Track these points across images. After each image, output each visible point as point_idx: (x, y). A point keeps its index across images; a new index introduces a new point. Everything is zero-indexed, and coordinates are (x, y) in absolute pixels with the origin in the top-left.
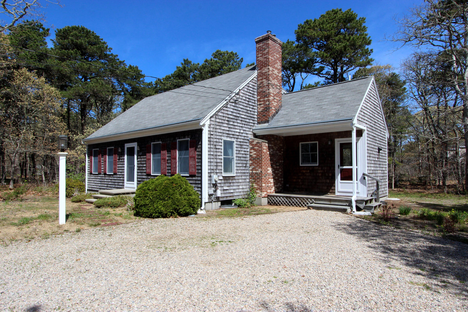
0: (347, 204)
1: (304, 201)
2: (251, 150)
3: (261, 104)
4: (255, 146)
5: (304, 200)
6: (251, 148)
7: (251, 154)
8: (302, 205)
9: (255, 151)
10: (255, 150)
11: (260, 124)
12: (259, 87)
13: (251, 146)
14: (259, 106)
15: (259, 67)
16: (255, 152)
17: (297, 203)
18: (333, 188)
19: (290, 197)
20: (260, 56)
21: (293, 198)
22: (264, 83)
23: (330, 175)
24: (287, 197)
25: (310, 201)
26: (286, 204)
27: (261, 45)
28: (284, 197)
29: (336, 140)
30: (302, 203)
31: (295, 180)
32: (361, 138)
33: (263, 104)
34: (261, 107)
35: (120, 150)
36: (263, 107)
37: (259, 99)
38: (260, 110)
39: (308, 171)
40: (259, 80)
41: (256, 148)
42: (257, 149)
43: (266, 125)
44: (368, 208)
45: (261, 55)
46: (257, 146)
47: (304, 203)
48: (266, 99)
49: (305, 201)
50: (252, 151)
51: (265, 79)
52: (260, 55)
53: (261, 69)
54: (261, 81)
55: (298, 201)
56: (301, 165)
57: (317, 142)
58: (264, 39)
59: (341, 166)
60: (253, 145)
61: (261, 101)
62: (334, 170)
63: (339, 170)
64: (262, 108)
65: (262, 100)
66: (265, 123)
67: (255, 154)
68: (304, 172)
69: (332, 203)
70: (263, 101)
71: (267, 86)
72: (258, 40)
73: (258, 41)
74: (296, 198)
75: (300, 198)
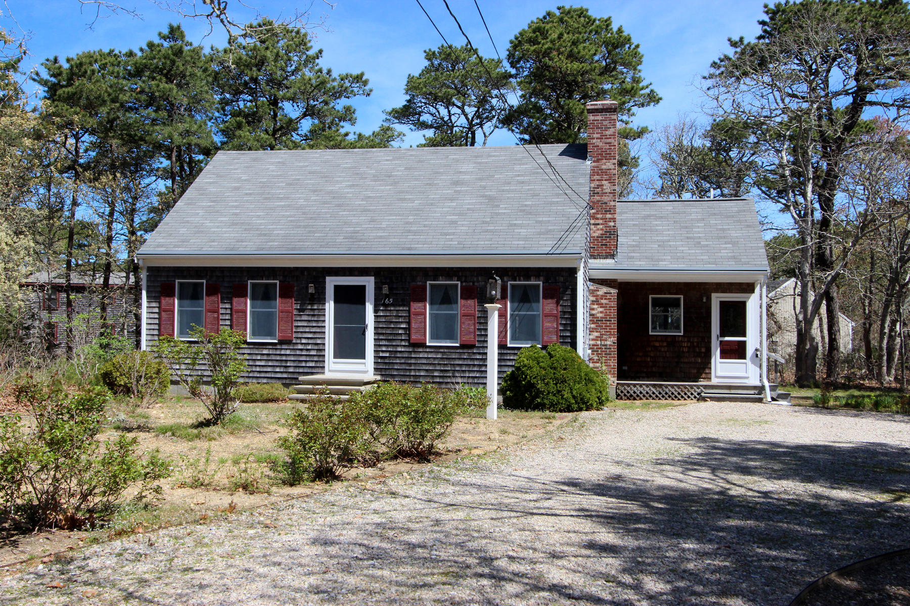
0: (756, 392)
1: (686, 391)
2: (594, 304)
3: (598, 224)
4: (602, 299)
5: (686, 388)
6: (593, 301)
7: (594, 312)
8: (682, 397)
9: (601, 307)
10: (601, 305)
11: (595, 258)
12: (593, 193)
13: (594, 299)
14: (592, 227)
15: (594, 157)
16: (601, 310)
17: (673, 394)
18: (707, 371)
19: (661, 386)
20: (597, 138)
21: (666, 386)
22: (604, 187)
23: (703, 350)
24: (654, 386)
25: (697, 390)
26: (654, 396)
27: (599, 118)
28: (650, 385)
29: (714, 295)
30: (683, 394)
31: (638, 359)
32: (753, 295)
33: (602, 224)
34: (598, 230)
35: (311, 290)
36: (602, 229)
37: (594, 213)
38: (596, 235)
39: (665, 344)
40: (594, 180)
41: (604, 301)
42: (606, 304)
43: (609, 262)
44: (784, 396)
45: (599, 136)
46: (605, 299)
47: (685, 394)
48: (608, 216)
49: (688, 391)
50: (595, 306)
51: (606, 180)
52: (595, 136)
53: (598, 161)
54: (597, 183)
55: (676, 391)
56: (650, 333)
57: (682, 296)
58: (607, 109)
59: (721, 336)
60: (597, 296)
61: (597, 219)
62: (710, 342)
63: (718, 343)
64: (600, 232)
65: (599, 216)
66: (606, 257)
67: (601, 312)
68: (657, 344)
69: (733, 391)
70: (601, 219)
71: (610, 193)
72: (593, 107)
73: (592, 109)
74: (672, 386)
75: (678, 386)
